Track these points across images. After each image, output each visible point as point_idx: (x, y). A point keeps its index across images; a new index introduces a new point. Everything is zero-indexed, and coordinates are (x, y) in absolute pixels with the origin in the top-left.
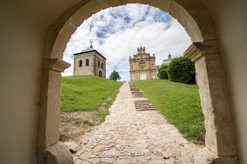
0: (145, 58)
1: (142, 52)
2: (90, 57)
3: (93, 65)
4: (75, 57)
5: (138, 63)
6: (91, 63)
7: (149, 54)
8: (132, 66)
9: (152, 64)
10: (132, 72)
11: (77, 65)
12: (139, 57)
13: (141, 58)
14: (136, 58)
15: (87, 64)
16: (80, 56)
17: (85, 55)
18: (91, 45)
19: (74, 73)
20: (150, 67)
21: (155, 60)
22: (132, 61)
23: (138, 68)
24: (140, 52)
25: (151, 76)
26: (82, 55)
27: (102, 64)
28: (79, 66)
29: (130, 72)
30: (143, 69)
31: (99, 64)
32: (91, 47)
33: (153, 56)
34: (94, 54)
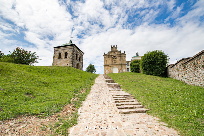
0: (117, 55)
1: (114, 49)
2: (69, 50)
3: (72, 58)
4: (55, 50)
5: (111, 58)
6: (70, 56)
7: (121, 51)
8: (106, 61)
9: (123, 60)
10: (106, 66)
11: (57, 57)
12: (113, 54)
13: (114, 54)
14: (109, 54)
15: (66, 57)
16: (59, 49)
17: (64, 49)
18: (71, 41)
19: (53, 64)
20: (121, 62)
21: (125, 57)
22: (106, 57)
23: (111, 63)
24: (113, 49)
25: (122, 70)
26: (61, 49)
27: (80, 57)
28: (58, 58)
29: (104, 66)
30: (115, 64)
31: (77, 57)
32: (71, 42)
33: (124, 53)
34: (73, 47)
